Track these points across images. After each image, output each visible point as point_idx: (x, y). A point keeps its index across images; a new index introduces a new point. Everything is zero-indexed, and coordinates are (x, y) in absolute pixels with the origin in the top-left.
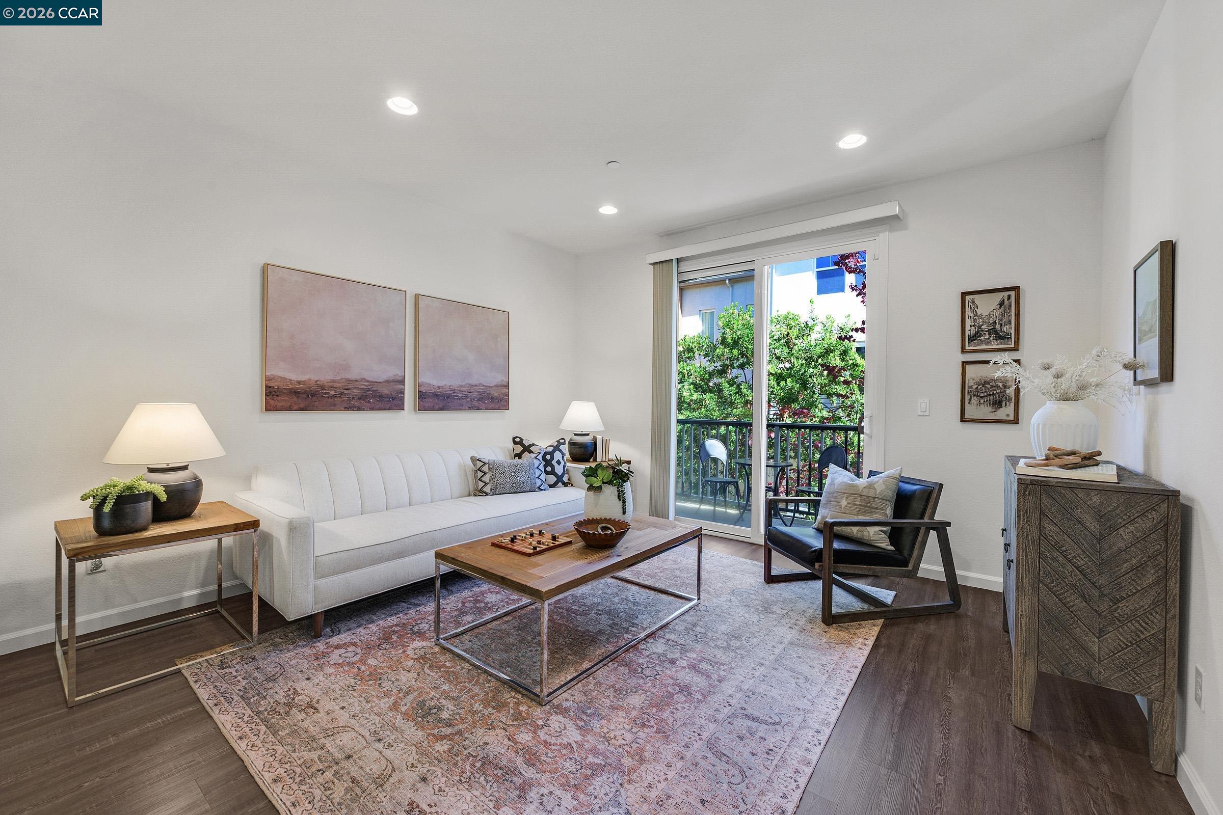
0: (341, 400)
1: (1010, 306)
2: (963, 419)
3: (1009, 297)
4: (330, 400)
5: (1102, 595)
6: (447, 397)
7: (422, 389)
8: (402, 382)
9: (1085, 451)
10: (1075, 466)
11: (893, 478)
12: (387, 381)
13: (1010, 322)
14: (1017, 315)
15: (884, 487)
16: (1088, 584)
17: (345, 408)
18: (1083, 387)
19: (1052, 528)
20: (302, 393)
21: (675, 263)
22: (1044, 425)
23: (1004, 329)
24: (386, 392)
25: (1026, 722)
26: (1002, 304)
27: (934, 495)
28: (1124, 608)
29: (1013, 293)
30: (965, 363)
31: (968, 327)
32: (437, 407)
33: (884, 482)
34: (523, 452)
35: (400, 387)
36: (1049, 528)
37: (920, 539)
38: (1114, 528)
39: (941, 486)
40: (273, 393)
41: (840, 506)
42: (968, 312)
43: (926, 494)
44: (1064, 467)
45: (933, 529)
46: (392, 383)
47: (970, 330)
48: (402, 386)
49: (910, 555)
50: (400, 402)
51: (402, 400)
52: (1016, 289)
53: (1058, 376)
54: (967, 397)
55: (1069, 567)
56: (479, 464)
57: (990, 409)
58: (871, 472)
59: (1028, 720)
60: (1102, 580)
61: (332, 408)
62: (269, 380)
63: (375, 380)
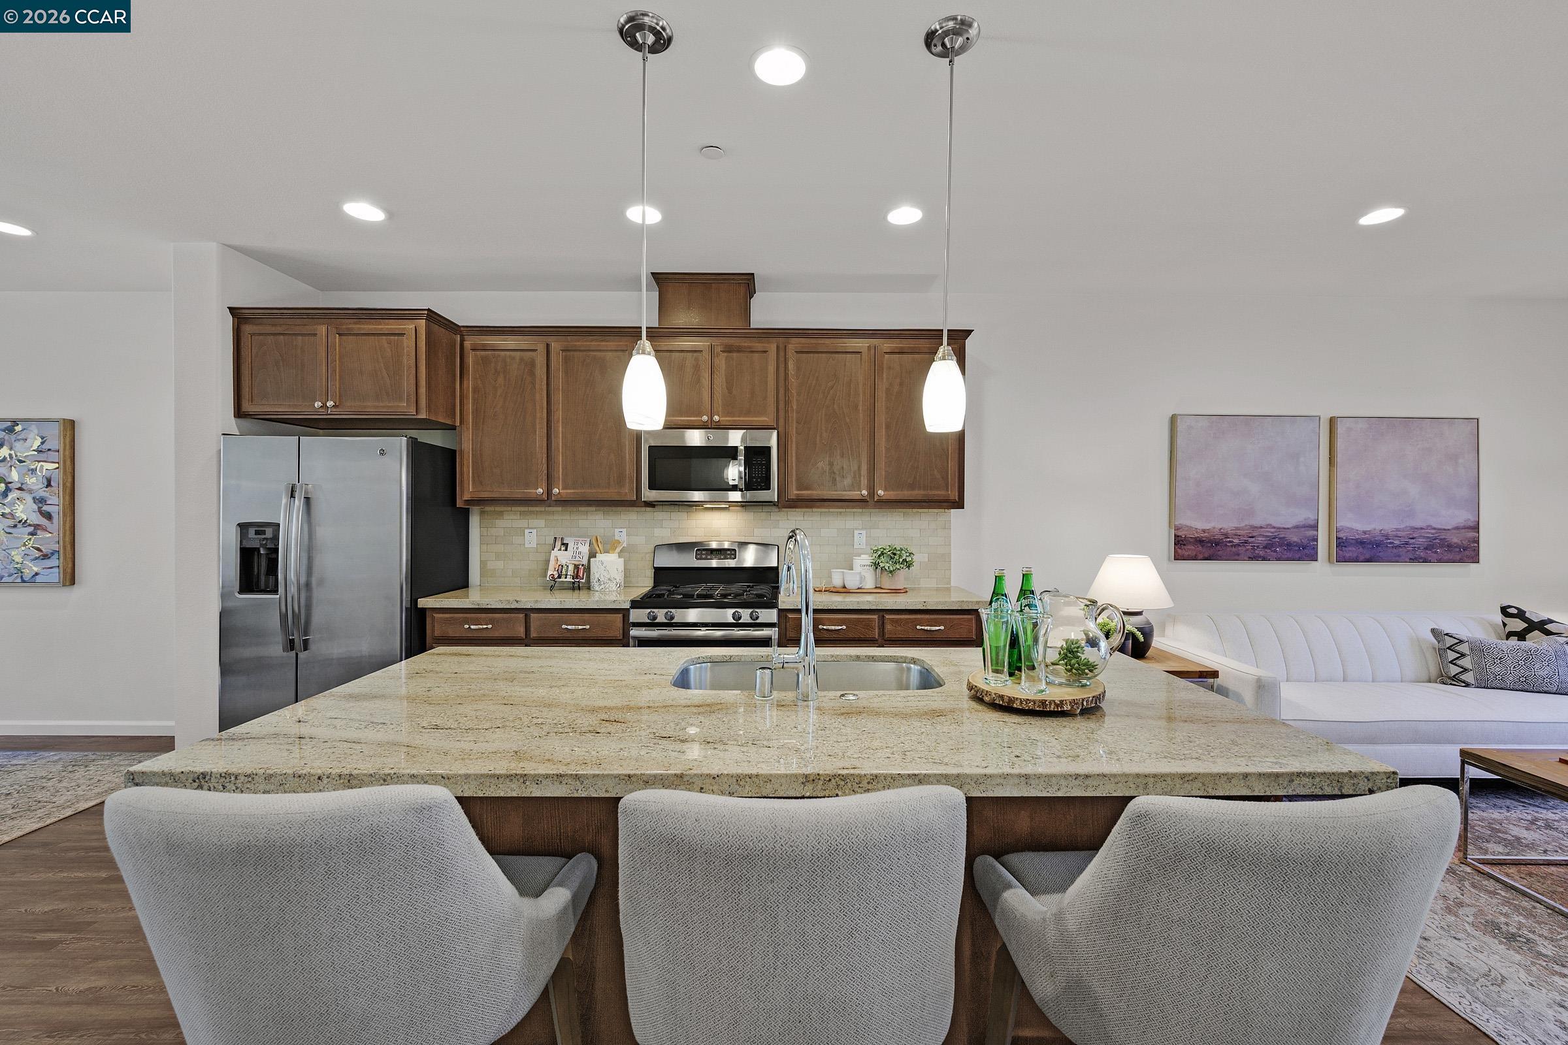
0: (1244, 549)
4: (1234, 549)
6: (1378, 544)
7: (1341, 535)
8: (1315, 527)
12: (1297, 527)
17: (1249, 558)
20: (1207, 542)
24: (1295, 539)
32: (1362, 558)
34: (1527, 631)
35: (1311, 533)
40: (1181, 542)
46: (1303, 529)
48: (1315, 533)
50: (1312, 552)
51: (1315, 548)
56: (1449, 642)
61: (1236, 557)
62: (1178, 529)
63: (1282, 526)
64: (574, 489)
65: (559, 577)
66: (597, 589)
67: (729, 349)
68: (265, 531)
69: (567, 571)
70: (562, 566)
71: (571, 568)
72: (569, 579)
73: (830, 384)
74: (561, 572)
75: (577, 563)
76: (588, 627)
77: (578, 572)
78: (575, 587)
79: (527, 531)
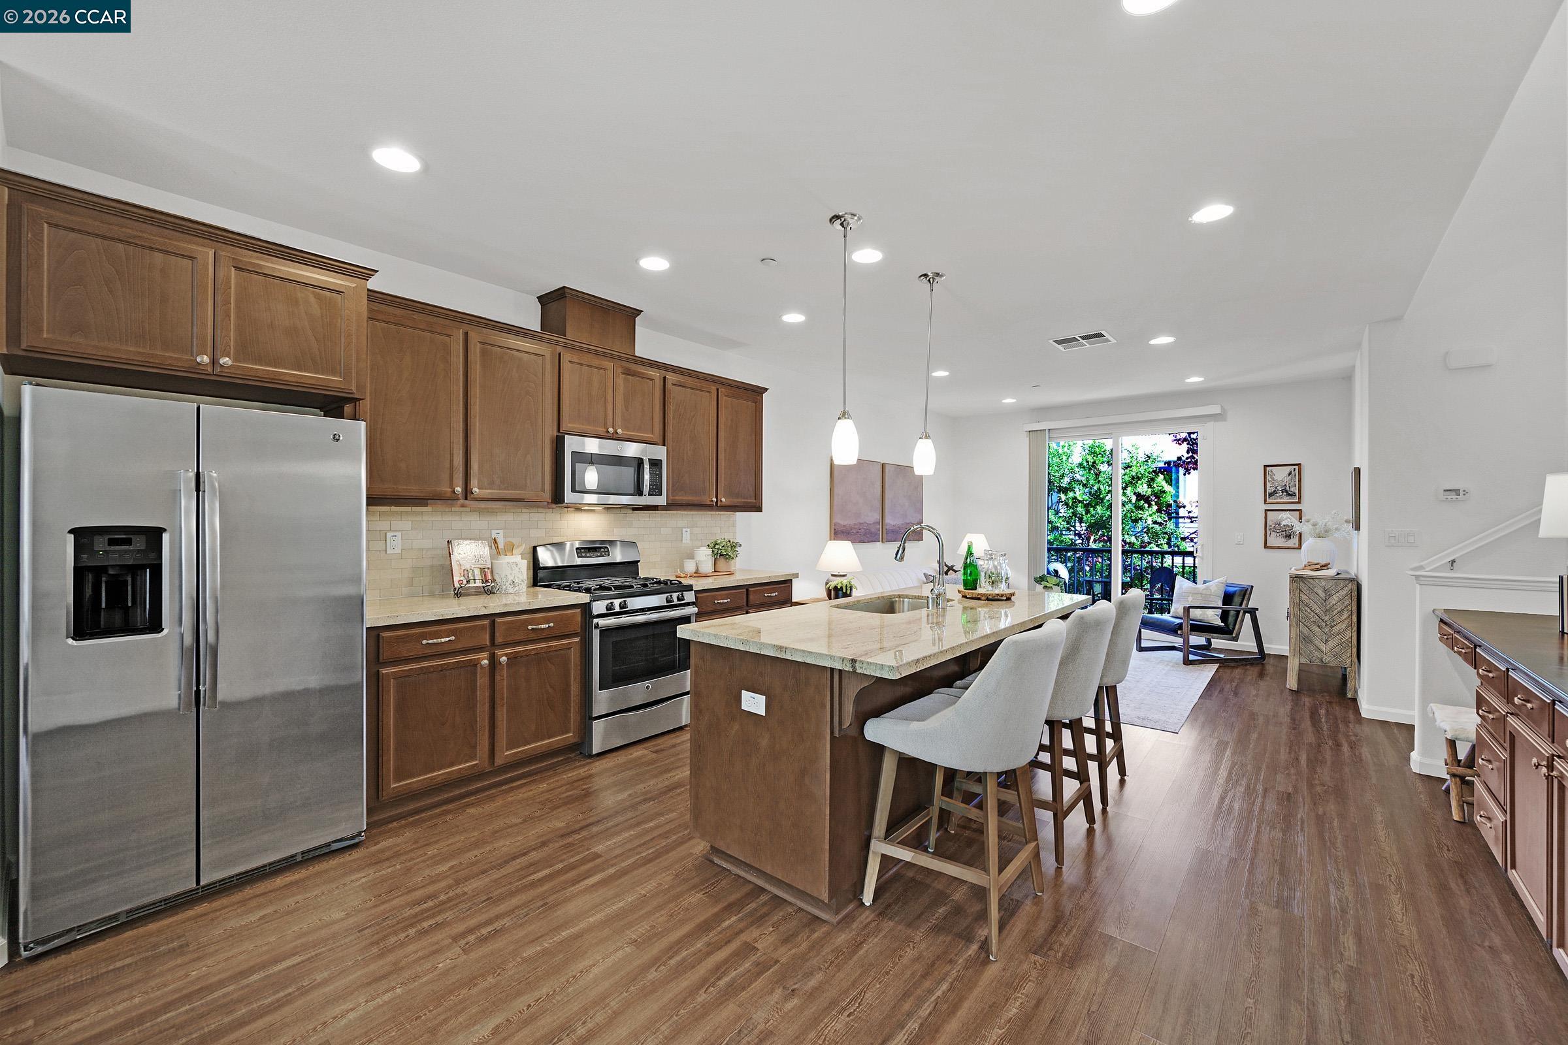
0: (858, 536)
1: (1295, 475)
2: (1266, 546)
3: (1294, 470)
4: (854, 536)
5: (1326, 625)
6: (897, 532)
7: (887, 527)
9: (1323, 563)
10: (1318, 570)
11: (1223, 583)
12: (874, 523)
13: (1295, 485)
14: (1300, 481)
15: (1216, 588)
16: (1321, 621)
17: (859, 541)
18: (1326, 531)
19: (1305, 597)
20: (845, 533)
21: (1047, 432)
22: (1308, 551)
23: (1292, 489)
24: (873, 530)
25: (1295, 687)
26: (1290, 474)
27: (1248, 592)
28: (1336, 629)
29: (1297, 467)
30: (1267, 510)
31: (1268, 488)
33: (1216, 586)
34: (948, 571)
35: (878, 526)
36: (1304, 597)
37: (1240, 618)
38: (1331, 595)
39: (1252, 587)
40: (836, 533)
41: (1188, 601)
42: (1268, 478)
43: (1243, 592)
44: (1312, 570)
45: (1248, 612)
47: (1270, 490)
49: (1234, 628)
50: (878, 537)
51: (879, 535)
52: (1299, 465)
53: (1314, 525)
54: (1268, 532)
55: (1313, 614)
57: (1283, 540)
58: (1204, 581)
59: (1296, 685)
60: (1326, 618)
62: (835, 525)
63: (869, 522)
64: (490, 489)
65: (468, 582)
66: (511, 591)
67: (628, 372)
68: (131, 539)
69: (474, 576)
70: (467, 571)
71: (477, 572)
72: (479, 584)
73: (692, 414)
74: (468, 576)
75: (482, 567)
76: (552, 625)
77: (485, 575)
78: (489, 592)
79: (389, 535)
